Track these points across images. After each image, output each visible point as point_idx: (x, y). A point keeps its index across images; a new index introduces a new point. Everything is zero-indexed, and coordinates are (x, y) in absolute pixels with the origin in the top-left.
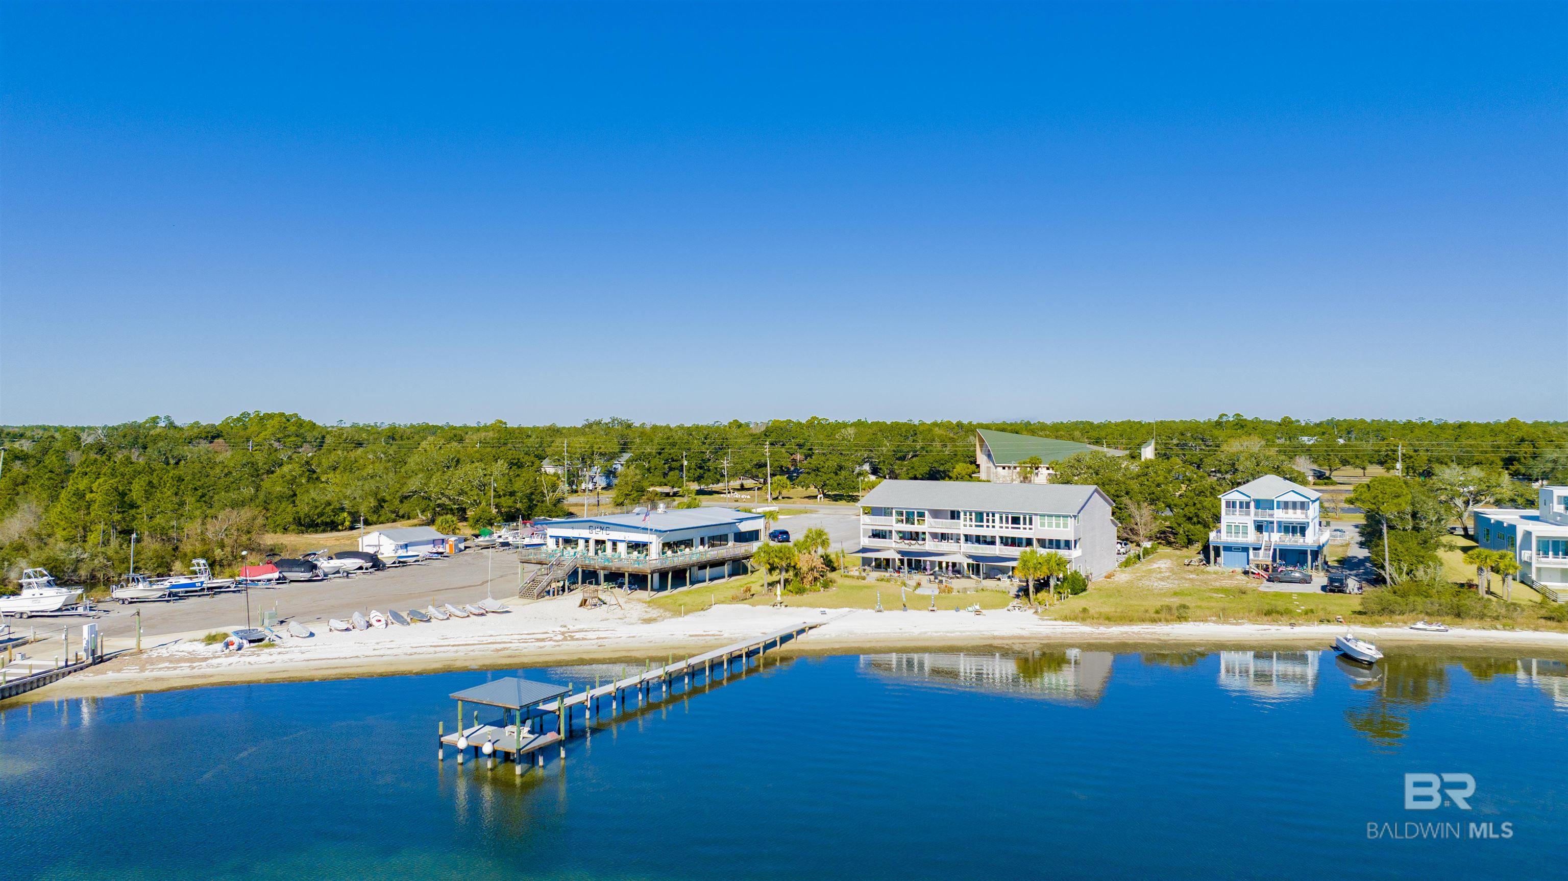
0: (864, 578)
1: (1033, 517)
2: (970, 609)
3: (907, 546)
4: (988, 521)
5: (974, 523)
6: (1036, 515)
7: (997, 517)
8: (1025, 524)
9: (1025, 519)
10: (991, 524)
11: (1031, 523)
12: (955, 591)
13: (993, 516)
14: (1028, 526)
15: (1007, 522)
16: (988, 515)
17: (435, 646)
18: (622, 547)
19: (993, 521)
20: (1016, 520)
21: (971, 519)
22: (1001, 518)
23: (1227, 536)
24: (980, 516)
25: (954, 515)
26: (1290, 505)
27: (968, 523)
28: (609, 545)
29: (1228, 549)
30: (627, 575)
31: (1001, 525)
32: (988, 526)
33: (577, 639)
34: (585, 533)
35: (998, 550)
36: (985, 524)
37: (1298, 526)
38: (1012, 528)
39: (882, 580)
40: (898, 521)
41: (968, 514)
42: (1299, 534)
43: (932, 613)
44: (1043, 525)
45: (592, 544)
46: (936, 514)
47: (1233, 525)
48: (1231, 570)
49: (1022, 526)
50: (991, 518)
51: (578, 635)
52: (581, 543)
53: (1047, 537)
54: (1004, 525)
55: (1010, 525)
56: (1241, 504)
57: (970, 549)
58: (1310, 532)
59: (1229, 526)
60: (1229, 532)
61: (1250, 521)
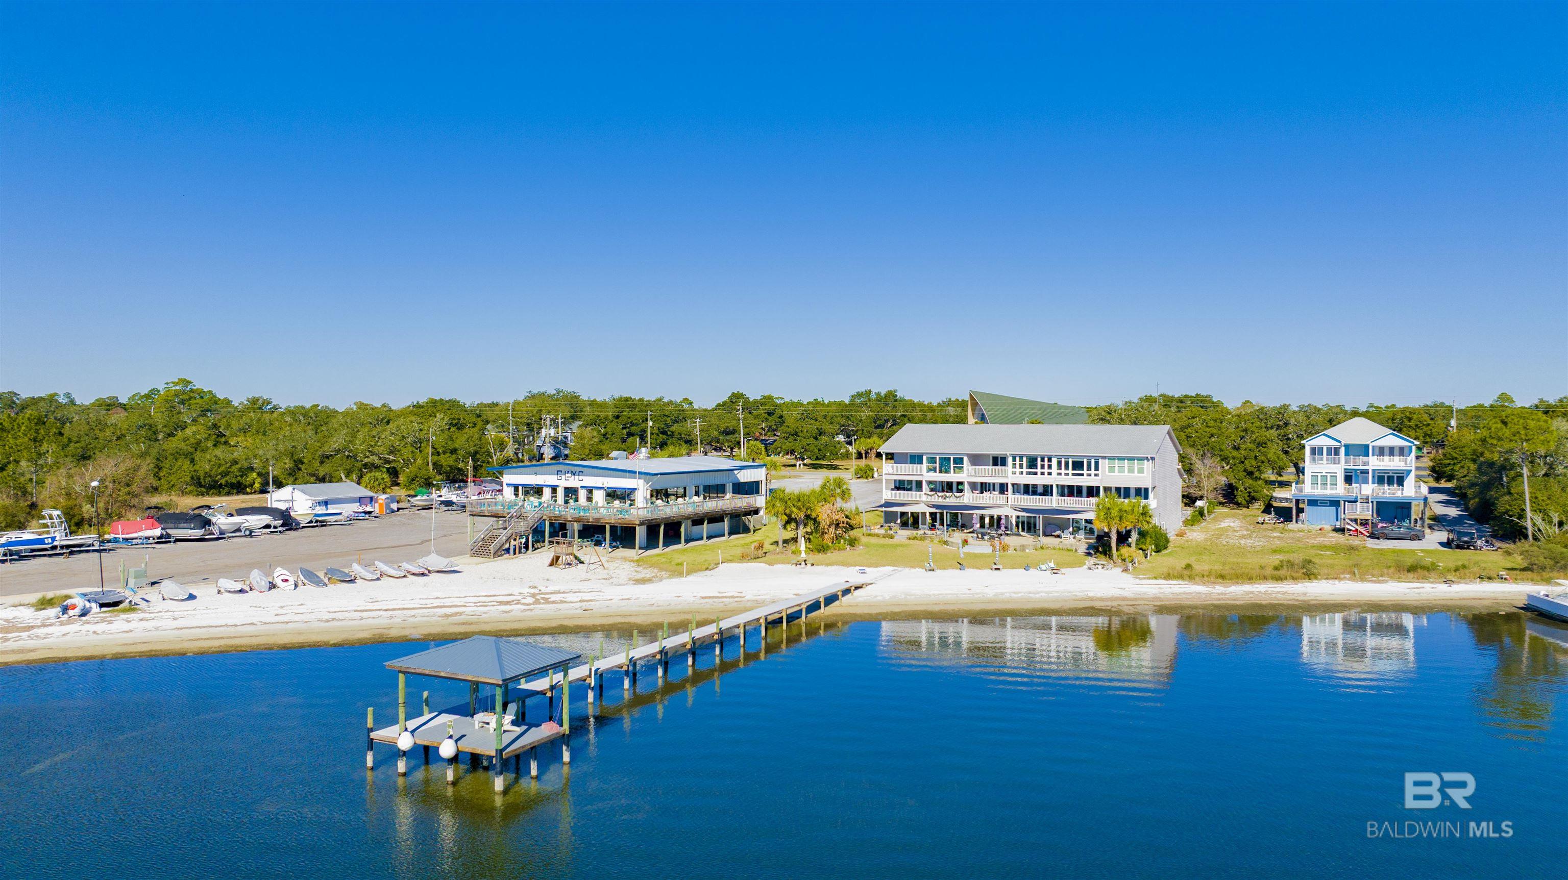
0: (892, 537)
1: (1100, 461)
2: (1043, 567)
3: (941, 500)
4: (1043, 467)
5: (1025, 470)
6: (1104, 458)
7: (1054, 462)
8: (1089, 468)
9: (1089, 463)
10: (1046, 470)
11: (1097, 468)
12: (1012, 549)
13: (1050, 460)
14: (1093, 472)
15: (1067, 467)
16: (1043, 460)
17: (361, 611)
18: (599, 496)
19: (1050, 467)
20: (1078, 465)
21: (1021, 466)
22: (1059, 463)
23: (1313, 488)
24: (1032, 463)
25: (999, 461)
26: (1387, 451)
27: (1018, 470)
28: (582, 494)
29: (1313, 502)
30: (608, 527)
31: (1059, 471)
32: (1043, 474)
33: (554, 602)
34: (552, 480)
35: (1055, 501)
36: (1039, 470)
37: (1395, 475)
38: (1073, 474)
39: (915, 538)
40: (929, 470)
41: (1018, 459)
42: (1395, 485)
43: (997, 572)
44: (1112, 469)
45: (560, 493)
46: (976, 459)
47: (1319, 475)
48: (1319, 527)
49: (1085, 472)
50: (1046, 463)
51: (553, 598)
52: (547, 492)
53: (1115, 484)
54: (1063, 471)
55: (1070, 471)
56: (1329, 450)
57: (1020, 500)
58: (1410, 482)
59: (1314, 477)
60: (1314, 484)
61: (1339, 470)
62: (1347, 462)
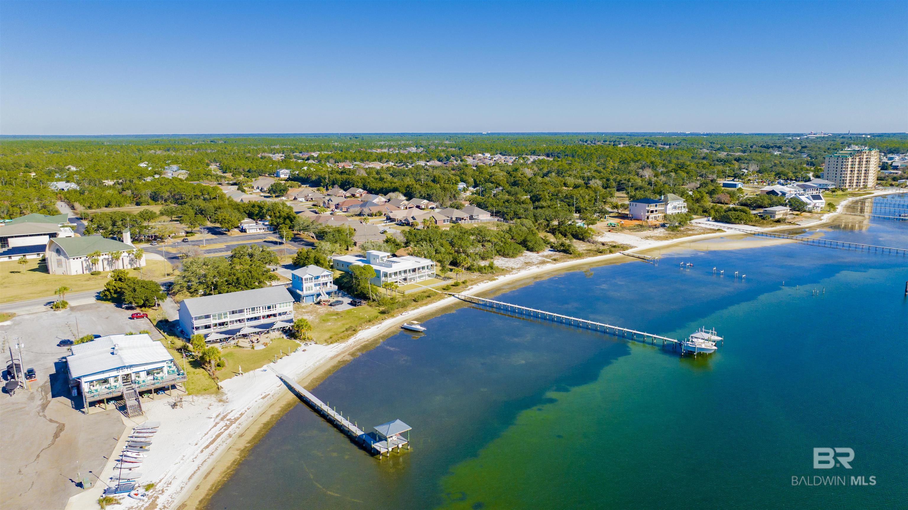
1: (276, 305)
3: (219, 330)
4: (257, 310)
5: (251, 313)
6: (278, 304)
7: (261, 308)
8: (273, 308)
9: (273, 306)
10: (258, 311)
11: (275, 308)
13: (260, 307)
14: (274, 309)
15: (265, 309)
16: (257, 308)
18: (143, 375)
19: (260, 310)
20: (269, 308)
21: (249, 312)
22: (263, 308)
24: (253, 309)
25: (241, 311)
26: (325, 276)
27: (248, 313)
29: (307, 296)
36: (256, 312)
40: (214, 319)
41: (248, 309)
43: (290, 356)
44: (280, 307)
46: (232, 312)
49: (272, 309)
50: (258, 309)
52: (112, 380)
53: (281, 312)
54: (264, 310)
55: (267, 310)
56: (310, 278)
57: (250, 323)
58: (329, 284)
59: (306, 288)
60: (306, 290)
61: (312, 284)
62: (315, 282)
